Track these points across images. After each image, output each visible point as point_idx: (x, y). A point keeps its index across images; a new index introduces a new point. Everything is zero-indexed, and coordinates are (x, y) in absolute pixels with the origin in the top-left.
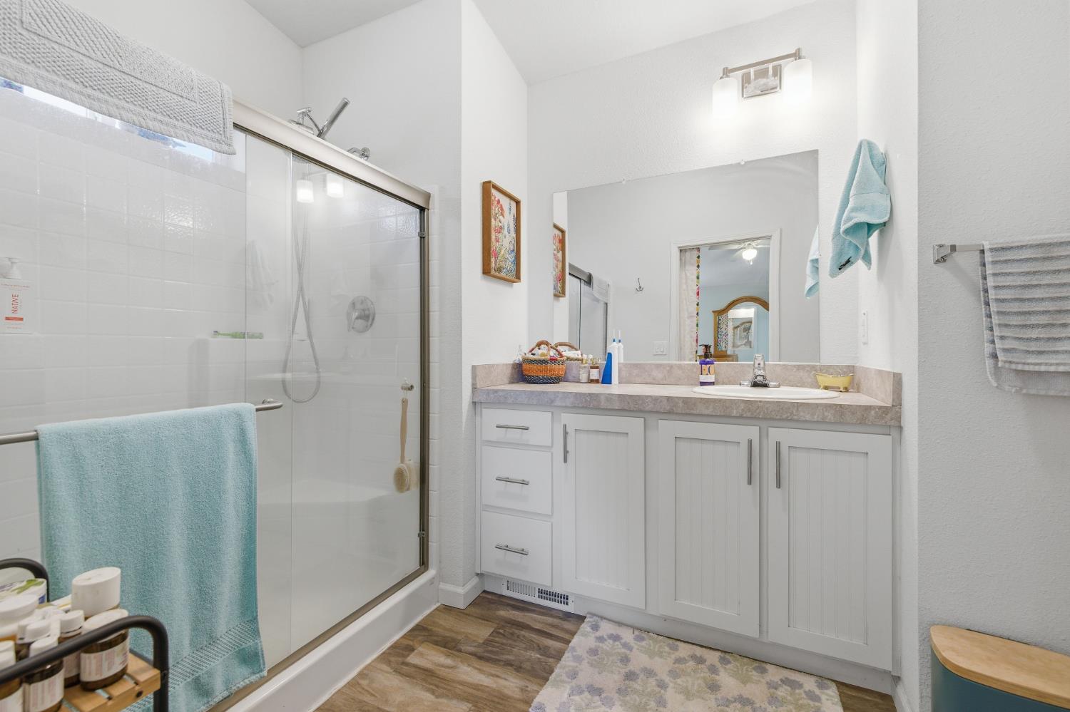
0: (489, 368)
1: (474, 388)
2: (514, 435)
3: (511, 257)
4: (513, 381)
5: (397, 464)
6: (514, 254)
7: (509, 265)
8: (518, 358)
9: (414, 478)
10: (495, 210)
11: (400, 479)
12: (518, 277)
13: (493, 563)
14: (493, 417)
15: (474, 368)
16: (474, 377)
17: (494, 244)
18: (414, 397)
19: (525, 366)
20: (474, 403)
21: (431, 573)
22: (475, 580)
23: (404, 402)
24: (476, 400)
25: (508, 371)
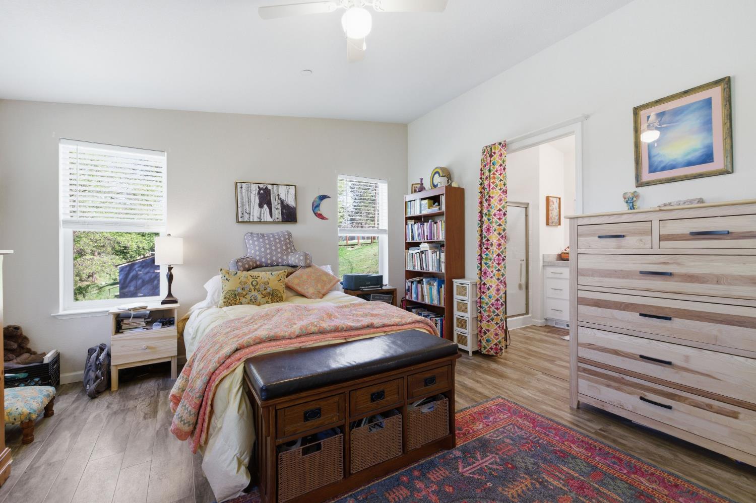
0: (548, 255)
1: (544, 261)
2: (558, 276)
3: (557, 218)
4: (558, 259)
5: (519, 282)
6: (558, 216)
7: (556, 220)
8: (560, 252)
9: (524, 287)
10: (551, 204)
11: (520, 286)
12: (560, 224)
13: (550, 315)
14: (550, 270)
15: (543, 255)
16: (543, 258)
17: (550, 215)
18: (524, 263)
19: (562, 255)
20: (544, 266)
21: (530, 315)
22: (544, 320)
23: (521, 265)
24: (544, 264)
25: (556, 257)
